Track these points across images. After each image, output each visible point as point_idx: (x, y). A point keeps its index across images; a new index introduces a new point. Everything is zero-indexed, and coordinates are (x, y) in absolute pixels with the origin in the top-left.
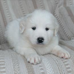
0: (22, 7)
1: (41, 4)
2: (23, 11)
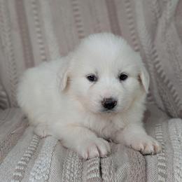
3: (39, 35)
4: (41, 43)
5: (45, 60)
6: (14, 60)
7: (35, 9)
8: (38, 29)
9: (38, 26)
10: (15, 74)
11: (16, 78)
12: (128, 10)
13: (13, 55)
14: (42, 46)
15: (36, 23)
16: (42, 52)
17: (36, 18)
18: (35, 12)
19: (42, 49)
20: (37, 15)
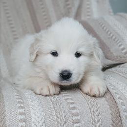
0: (9, 21)
1: (45, 17)
2: (12, 28)
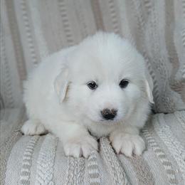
3: (30, 40)
4: (32, 47)
5: (36, 63)
6: (6, 63)
7: (26, 15)
8: (29, 34)
9: (29, 31)
10: (8, 76)
11: (9, 81)
12: (113, 15)
13: (5, 59)
14: (32, 50)
15: (27, 28)
16: (33, 55)
17: (26, 23)
18: (25, 18)
19: (33, 52)
20: (27, 20)
